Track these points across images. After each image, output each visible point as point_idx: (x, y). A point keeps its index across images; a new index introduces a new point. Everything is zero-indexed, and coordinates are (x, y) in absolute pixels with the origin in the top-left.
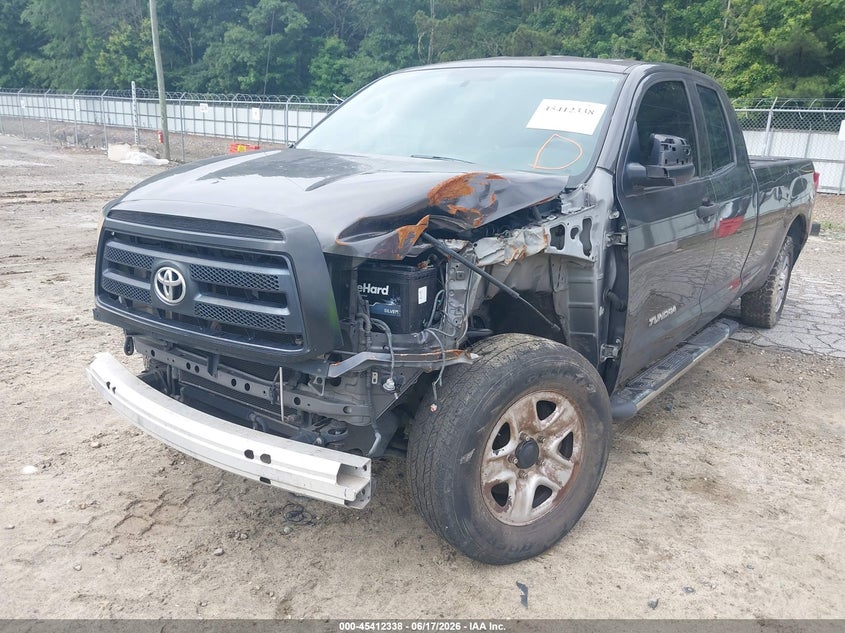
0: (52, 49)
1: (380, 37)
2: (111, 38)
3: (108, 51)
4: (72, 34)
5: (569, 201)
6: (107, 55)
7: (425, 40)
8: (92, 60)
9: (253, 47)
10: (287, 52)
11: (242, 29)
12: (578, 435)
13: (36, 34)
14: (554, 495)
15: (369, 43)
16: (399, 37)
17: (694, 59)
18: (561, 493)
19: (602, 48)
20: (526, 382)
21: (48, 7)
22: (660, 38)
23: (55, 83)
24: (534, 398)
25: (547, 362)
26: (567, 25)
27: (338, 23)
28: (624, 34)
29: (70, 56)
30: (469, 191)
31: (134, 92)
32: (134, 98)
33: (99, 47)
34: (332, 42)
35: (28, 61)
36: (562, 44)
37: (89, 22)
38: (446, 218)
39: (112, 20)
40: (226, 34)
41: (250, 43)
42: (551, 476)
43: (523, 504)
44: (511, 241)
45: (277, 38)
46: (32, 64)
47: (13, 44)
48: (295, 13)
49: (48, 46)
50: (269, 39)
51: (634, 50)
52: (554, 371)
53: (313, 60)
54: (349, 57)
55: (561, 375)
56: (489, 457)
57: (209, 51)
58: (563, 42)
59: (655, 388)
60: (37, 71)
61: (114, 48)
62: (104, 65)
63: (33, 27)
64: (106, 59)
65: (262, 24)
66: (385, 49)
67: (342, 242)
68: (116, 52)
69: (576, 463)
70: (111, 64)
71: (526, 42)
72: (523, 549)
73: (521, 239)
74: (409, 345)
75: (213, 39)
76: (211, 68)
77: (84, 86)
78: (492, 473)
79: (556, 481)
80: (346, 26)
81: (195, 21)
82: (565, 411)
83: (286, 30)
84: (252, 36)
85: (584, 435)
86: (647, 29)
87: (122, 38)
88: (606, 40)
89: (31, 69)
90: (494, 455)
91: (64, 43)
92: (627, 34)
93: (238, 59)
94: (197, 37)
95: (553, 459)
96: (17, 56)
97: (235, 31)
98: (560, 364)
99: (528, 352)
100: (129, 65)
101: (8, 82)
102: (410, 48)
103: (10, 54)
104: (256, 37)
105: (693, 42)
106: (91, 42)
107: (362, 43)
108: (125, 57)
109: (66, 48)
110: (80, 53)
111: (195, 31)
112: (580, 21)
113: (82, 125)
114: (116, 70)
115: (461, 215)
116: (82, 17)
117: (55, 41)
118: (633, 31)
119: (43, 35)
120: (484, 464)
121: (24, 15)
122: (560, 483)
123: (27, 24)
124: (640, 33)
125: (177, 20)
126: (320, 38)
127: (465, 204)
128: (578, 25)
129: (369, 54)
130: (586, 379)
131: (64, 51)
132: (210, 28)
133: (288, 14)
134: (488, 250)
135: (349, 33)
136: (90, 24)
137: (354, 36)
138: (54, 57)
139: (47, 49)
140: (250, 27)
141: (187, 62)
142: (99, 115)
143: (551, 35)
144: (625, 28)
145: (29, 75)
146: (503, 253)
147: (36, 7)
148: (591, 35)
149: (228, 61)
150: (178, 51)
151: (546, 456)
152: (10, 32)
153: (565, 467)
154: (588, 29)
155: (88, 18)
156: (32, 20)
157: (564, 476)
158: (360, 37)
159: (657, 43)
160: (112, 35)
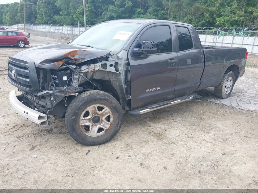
0: (62, 13)
1: (153, 8)
2: (77, 10)
3: (77, 14)
4: (68, 9)
5: (111, 58)
6: (76, 15)
7: (167, 9)
8: (72, 16)
9: (116, 12)
10: (126, 13)
11: (113, 6)
12: (112, 116)
13: (59, 9)
14: (104, 131)
15: (150, 10)
16: (159, 8)
17: (254, 14)
18: (107, 130)
19: (222, 11)
20: (91, 101)
21: (62, 1)
22: (243, 7)
23: (62, 23)
24: (96, 106)
25: (98, 97)
26: (212, 3)
27: (142, 4)
28: (230, 7)
29: (67, 15)
30: (77, 54)
31: (79, 26)
32: (79, 27)
33: (75, 12)
34: (139, 10)
35: (56, 16)
36: (209, 10)
37: (72, 5)
38: (71, 60)
39: (78, 5)
40: (109, 8)
41: (115, 11)
42: (103, 126)
43: (94, 131)
44: (90, 67)
45: (123, 9)
46: (57, 17)
47: (53, 12)
48: (129, 1)
49: (61, 12)
50: (120, 9)
51: (233, 11)
52: (100, 99)
53: (133, 15)
54: (144, 15)
55: (103, 100)
56: (82, 119)
57: (103, 13)
58: (210, 9)
59: (150, 109)
60: (58, 19)
61: (78, 13)
62: (75, 18)
63: (58, 7)
64: (76, 16)
65: (119, 5)
66: (155, 12)
67: (40, 65)
68: (79, 14)
69: (111, 123)
70: (77, 17)
71: (197, 9)
72: (93, 142)
73: (93, 66)
74: (60, 90)
75: (105, 10)
76: (104, 18)
77: (70, 23)
78: (83, 123)
79: (105, 127)
80: (144, 5)
81: (100, 4)
82: (107, 110)
83: (125, 6)
84: (116, 9)
85: (113, 116)
86: (238, 4)
87: (81, 10)
88: (224, 8)
89: (56, 19)
90: (84, 118)
91: (65, 11)
92: (231, 6)
93: (111, 15)
94: (101, 9)
95: (104, 122)
96: (54, 15)
97: (111, 7)
98: (102, 98)
99: (93, 94)
100: (82, 18)
101: (51, 22)
102: (162, 12)
103: (52, 15)
104: (117, 9)
105: (254, 8)
106: (72, 11)
107: (148, 10)
108: (81, 15)
109: (66, 13)
110: (70, 14)
111: (100, 7)
112: (215, 2)
113: (69, 34)
114: (79, 19)
115: (76, 60)
116: (70, 4)
117: (63, 11)
118: (233, 5)
119: (61, 9)
120: (80, 120)
121: (56, 4)
122: (106, 128)
123: (56, 6)
124: (235, 5)
125: (96, 4)
126: (136, 9)
127: (76, 57)
128: (215, 3)
129: (150, 14)
130: (111, 102)
131: (65, 14)
132: (105, 6)
133: (126, 2)
134: (84, 68)
135: (145, 7)
136: (72, 6)
137: (146, 8)
138: (63, 15)
139: (61, 13)
140: (115, 6)
141: (98, 16)
142: (74, 32)
143: (206, 7)
144: (230, 4)
145: (56, 21)
146: (88, 69)
147: (59, 1)
148: (219, 6)
149: (109, 16)
150: (95, 13)
151: (102, 121)
152: (52, 8)
153: (108, 124)
154: (218, 5)
155: (72, 4)
156: (58, 5)
157: (108, 126)
158: (148, 8)
159: (242, 9)
160: (78, 9)
